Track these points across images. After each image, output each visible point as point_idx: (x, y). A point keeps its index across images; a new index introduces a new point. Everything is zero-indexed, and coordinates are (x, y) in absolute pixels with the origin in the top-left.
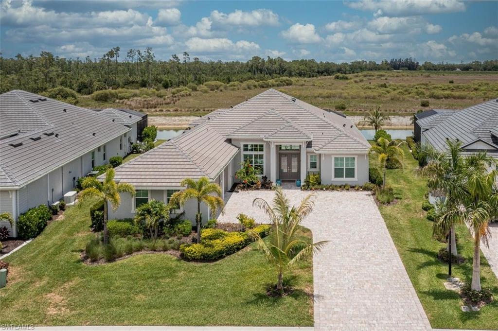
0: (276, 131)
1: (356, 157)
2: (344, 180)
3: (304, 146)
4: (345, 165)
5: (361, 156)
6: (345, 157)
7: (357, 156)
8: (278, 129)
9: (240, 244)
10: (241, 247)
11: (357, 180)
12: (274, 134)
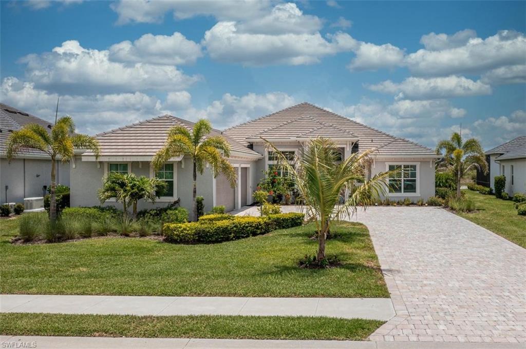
0: (311, 130)
1: (418, 165)
2: (403, 195)
3: (348, 149)
4: (403, 176)
5: (424, 162)
6: (402, 164)
7: (419, 163)
8: (315, 129)
9: (257, 228)
10: (259, 231)
11: (419, 195)
12: (309, 133)
